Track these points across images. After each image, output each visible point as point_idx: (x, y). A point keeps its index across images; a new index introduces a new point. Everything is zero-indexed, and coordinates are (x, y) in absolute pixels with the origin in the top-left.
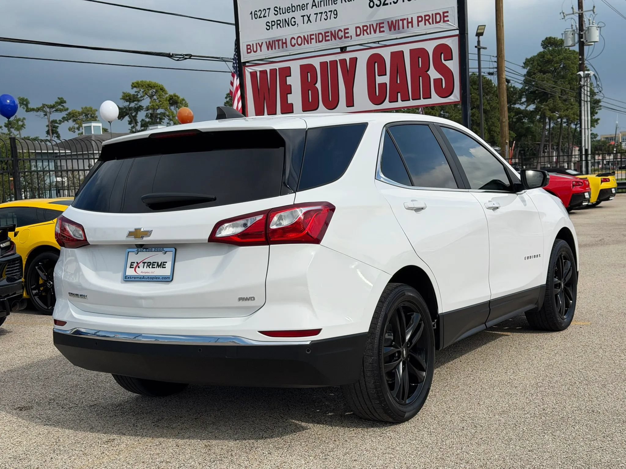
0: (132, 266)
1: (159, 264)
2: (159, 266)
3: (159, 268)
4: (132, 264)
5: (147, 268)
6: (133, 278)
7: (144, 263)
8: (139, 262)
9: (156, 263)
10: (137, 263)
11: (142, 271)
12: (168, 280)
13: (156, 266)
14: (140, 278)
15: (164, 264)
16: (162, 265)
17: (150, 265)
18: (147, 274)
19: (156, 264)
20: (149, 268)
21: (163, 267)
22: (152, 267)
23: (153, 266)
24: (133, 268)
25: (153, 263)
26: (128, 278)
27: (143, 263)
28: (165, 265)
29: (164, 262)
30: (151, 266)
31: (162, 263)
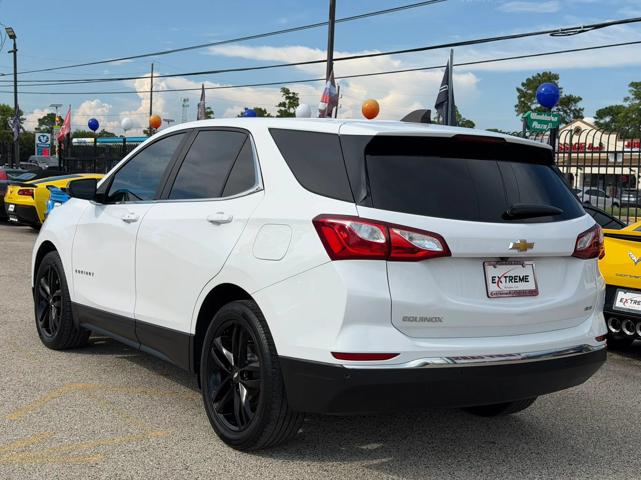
0: (494, 281)
1: (521, 278)
2: (521, 280)
3: (521, 282)
4: (494, 279)
5: (509, 282)
6: (499, 294)
7: (506, 277)
8: (500, 277)
9: (517, 276)
10: (498, 277)
11: (506, 286)
12: (534, 293)
13: (518, 280)
14: (507, 294)
15: (526, 277)
16: (524, 279)
17: (512, 279)
18: (512, 289)
19: (518, 278)
20: (512, 282)
21: (526, 281)
22: (515, 282)
23: (516, 280)
24: (495, 283)
25: (515, 277)
26: (494, 294)
27: (504, 277)
28: (527, 279)
29: (526, 276)
30: (513, 281)
31: (523, 276)
